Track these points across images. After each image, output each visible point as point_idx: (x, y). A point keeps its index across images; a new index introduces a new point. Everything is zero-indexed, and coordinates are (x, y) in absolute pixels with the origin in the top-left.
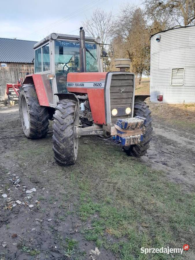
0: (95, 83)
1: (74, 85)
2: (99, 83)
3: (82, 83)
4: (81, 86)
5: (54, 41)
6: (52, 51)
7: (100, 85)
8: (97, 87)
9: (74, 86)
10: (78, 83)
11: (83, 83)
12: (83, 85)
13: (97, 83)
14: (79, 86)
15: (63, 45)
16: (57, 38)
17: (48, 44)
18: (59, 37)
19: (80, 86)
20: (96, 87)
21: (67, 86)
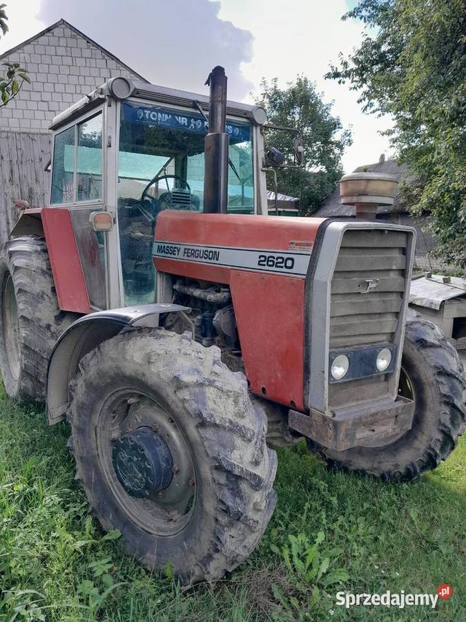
0: (267, 255)
1: (182, 251)
2: (285, 256)
3: (214, 250)
4: (208, 260)
5: (119, 104)
6: (110, 137)
7: (287, 262)
8: (274, 268)
9: (180, 256)
10: (196, 248)
11: (217, 250)
12: (216, 256)
13: (276, 255)
14: (199, 259)
15: (150, 119)
16: (131, 96)
17: (100, 112)
18: (137, 93)
19: (203, 260)
20: (270, 268)
21: (155, 251)
